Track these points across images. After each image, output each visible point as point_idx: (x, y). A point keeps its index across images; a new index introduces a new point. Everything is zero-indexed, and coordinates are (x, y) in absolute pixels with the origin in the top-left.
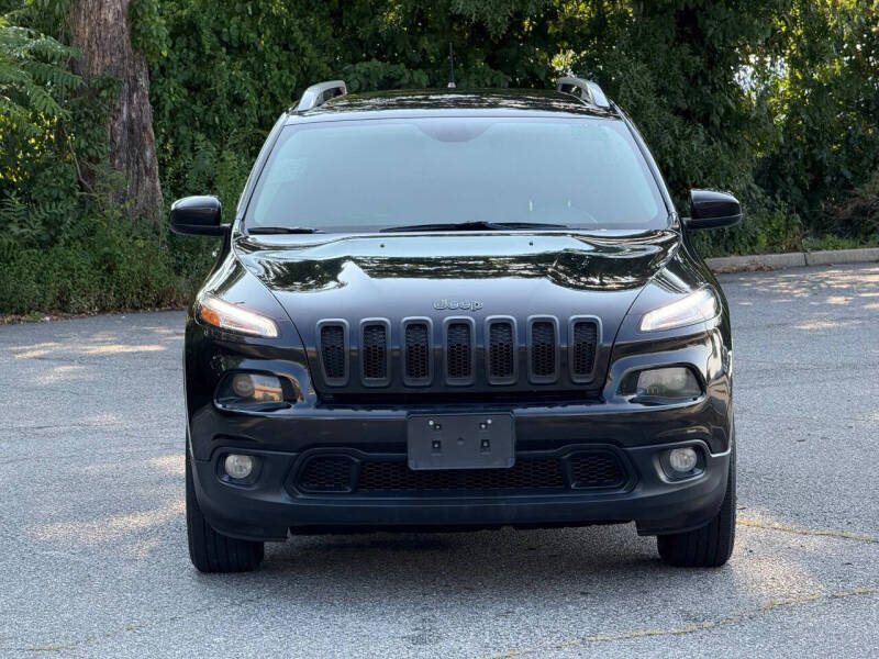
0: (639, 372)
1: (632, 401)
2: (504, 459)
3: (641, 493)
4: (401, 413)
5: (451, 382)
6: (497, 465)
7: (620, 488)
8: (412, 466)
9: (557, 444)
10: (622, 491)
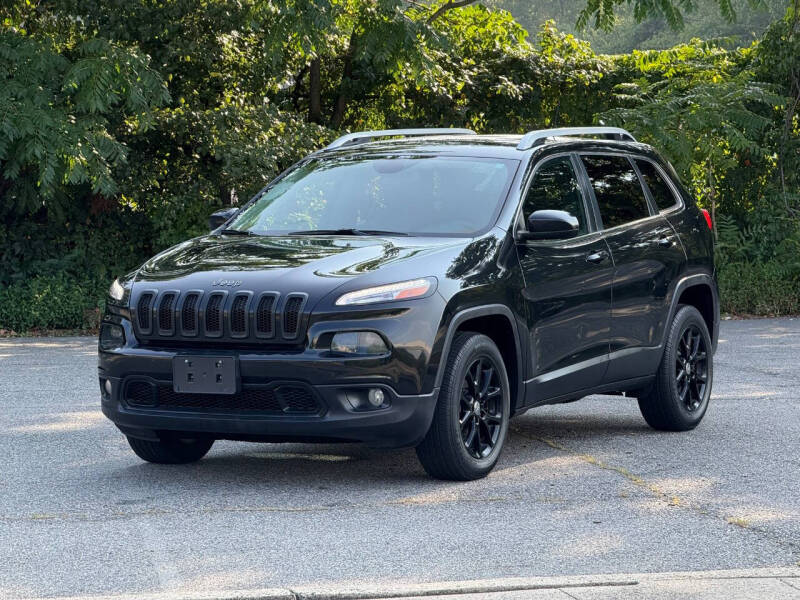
0: (333, 334)
1: (322, 355)
2: (229, 388)
3: (330, 417)
4: (172, 354)
5: (210, 335)
6: (225, 392)
7: (315, 414)
8: (176, 390)
9: (266, 380)
10: (317, 416)
